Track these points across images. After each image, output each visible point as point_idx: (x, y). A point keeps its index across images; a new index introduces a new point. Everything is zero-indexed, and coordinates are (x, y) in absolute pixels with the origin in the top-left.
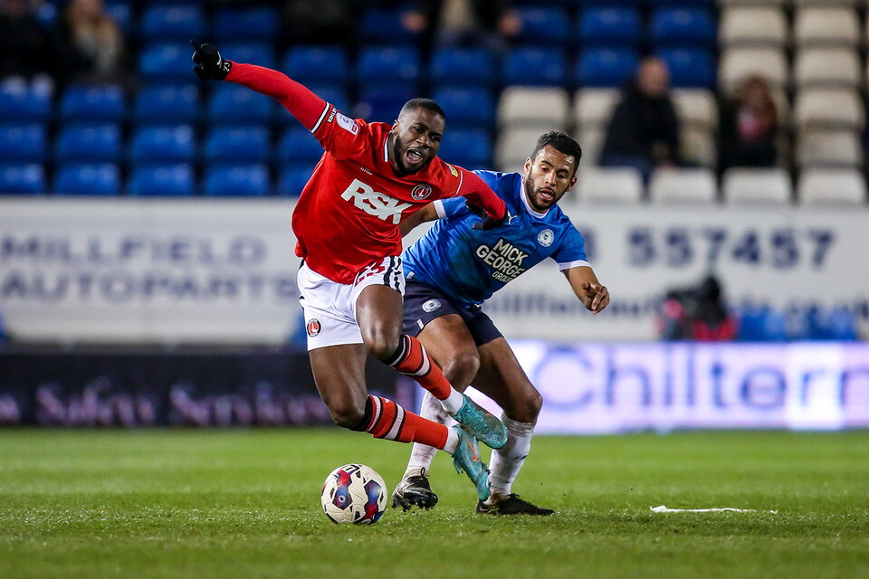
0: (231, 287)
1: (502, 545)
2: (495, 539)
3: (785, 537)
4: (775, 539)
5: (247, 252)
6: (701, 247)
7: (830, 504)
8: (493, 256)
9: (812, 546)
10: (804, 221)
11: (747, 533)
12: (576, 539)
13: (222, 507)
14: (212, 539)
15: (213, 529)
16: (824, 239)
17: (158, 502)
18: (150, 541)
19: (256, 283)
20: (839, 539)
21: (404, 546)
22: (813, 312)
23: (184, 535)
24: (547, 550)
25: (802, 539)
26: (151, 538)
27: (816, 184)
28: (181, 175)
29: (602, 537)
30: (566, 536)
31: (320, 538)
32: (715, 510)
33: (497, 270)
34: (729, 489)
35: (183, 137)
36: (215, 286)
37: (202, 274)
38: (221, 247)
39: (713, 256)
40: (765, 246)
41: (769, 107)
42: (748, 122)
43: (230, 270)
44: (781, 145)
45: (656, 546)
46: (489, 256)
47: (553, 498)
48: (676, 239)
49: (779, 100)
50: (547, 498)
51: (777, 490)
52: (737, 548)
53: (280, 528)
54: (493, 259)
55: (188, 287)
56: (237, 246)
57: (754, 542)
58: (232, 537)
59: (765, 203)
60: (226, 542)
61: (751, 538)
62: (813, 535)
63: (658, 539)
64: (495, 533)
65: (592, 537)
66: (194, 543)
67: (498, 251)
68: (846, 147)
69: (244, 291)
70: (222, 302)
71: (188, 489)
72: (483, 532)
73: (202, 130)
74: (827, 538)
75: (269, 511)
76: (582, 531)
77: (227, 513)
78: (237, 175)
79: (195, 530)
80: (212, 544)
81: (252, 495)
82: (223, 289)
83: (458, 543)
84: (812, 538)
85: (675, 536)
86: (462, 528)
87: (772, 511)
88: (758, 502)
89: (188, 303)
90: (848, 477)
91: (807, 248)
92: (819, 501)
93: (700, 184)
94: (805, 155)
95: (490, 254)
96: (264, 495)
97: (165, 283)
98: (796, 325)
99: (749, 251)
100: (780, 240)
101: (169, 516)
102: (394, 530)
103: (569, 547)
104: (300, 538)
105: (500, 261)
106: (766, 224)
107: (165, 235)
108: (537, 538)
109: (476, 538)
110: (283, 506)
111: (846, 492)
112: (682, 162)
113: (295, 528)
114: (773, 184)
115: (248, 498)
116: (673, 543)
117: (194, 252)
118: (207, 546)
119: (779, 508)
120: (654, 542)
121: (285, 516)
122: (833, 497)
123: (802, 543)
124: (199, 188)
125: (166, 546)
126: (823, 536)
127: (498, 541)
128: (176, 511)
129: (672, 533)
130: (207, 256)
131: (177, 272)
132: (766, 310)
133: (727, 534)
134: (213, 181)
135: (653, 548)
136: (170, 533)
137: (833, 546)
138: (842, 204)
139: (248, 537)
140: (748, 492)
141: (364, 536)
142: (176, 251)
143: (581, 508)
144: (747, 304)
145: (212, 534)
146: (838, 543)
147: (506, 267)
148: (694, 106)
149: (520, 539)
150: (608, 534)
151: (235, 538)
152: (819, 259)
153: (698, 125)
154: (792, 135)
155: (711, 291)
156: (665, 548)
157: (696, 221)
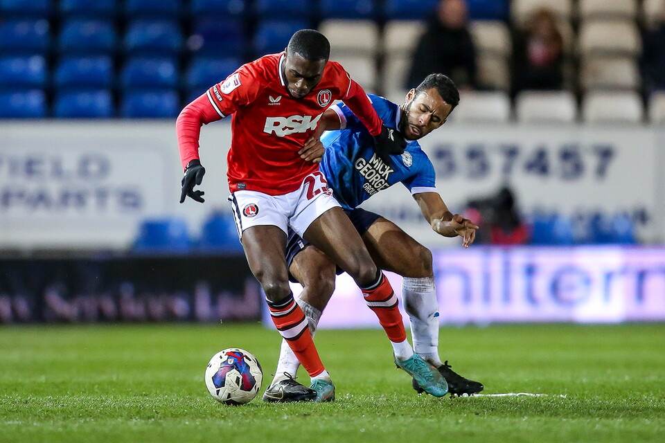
0: (80, 199)
1: (322, 427)
2: (316, 421)
3: (573, 418)
4: (564, 420)
5: (94, 168)
6: (496, 161)
7: (613, 389)
8: (368, 168)
9: (598, 427)
10: (588, 138)
11: (540, 415)
12: (388, 421)
13: (73, 395)
14: (64, 423)
15: (66, 414)
16: (606, 154)
17: (16, 390)
18: (9, 425)
19: (102, 195)
20: (621, 420)
21: (235, 429)
22: (596, 219)
23: (40, 420)
24: (363, 430)
25: (588, 420)
26: (11, 422)
27: (598, 105)
28: (35, 100)
29: (411, 419)
30: (379, 419)
31: (161, 421)
32: (511, 394)
33: (367, 181)
34: (523, 376)
35: (36, 66)
36: (65, 198)
37: (54, 188)
38: (70, 163)
39: (507, 169)
40: (554, 161)
41: (556, 37)
42: (538, 50)
43: (78, 184)
44: (567, 71)
45: (459, 426)
46: (365, 169)
47: (367, 385)
48: (474, 154)
49: (565, 30)
50: (362, 385)
51: (565, 377)
52: (531, 428)
53: (125, 413)
54: (367, 170)
55: (41, 199)
56: (84, 163)
57: (546, 423)
58: (82, 421)
59: (553, 122)
60: (77, 425)
61: (543, 419)
62: (598, 416)
63: (460, 421)
64: (316, 416)
65: (402, 419)
66: (49, 426)
67: (372, 165)
68: (625, 72)
69: (92, 202)
70: (72, 212)
71: (43, 379)
72: (305, 415)
73: (52, 60)
74: (610, 419)
75: (115, 397)
76: (394, 414)
77: (78, 399)
78: (84, 99)
79: (48, 415)
80: (65, 427)
81: (99, 384)
82: (72, 200)
83: (283, 425)
84: (597, 419)
85: (476, 418)
86: (285, 412)
87: (561, 396)
88: (548, 387)
89: (41, 213)
90: (629, 365)
91: (590, 162)
92: (603, 386)
93: (496, 105)
94: (588, 80)
95: (366, 167)
96: (111, 383)
97: (21, 195)
98: (581, 230)
99: (539, 164)
100: (568, 155)
101: (26, 402)
102: (226, 414)
103: (382, 428)
104: (143, 421)
105: (372, 173)
106: (554, 140)
107: (21, 153)
108: (353, 421)
109: (299, 421)
110: (128, 393)
111: (627, 378)
112: (480, 86)
113: (138, 413)
114: (560, 105)
115: (97, 386)
116: (474, 424)
117: (47, 167)
118: (60, 429)
119: (567, 392)
120: (457, 423)
121: (129, 401)
122: (616, 383)
123: (588, 423)
124: (50, 111)
125: (24, 430)
126: (607, 416)
127: (319, 423)
128: (30, 397)
129: (474, 414)
130: (58, 171)
131: (32, 186)
132: (554, 217)
133: (522, 415)
134: (62, 104)
135: (457, 428)
136: (27, 418)
137: (616, 426)
138: (620, 123)
139: (96, 421)
140: (541, 378)
141: (200, 420)
142: (31, 167)
143: (393, 394)
144: (538, 212)
145: (64, 418)
146: (620, 424)
147: (375, 180)
148: (490, 36)
149: (339, 421)
150: (417, 416)
151: (85, 422)
152: (601, 171)
153: (493, 53)
154: (577, 61)
155: (505, 201)
156: (466, 429)
157: (493, 138)
